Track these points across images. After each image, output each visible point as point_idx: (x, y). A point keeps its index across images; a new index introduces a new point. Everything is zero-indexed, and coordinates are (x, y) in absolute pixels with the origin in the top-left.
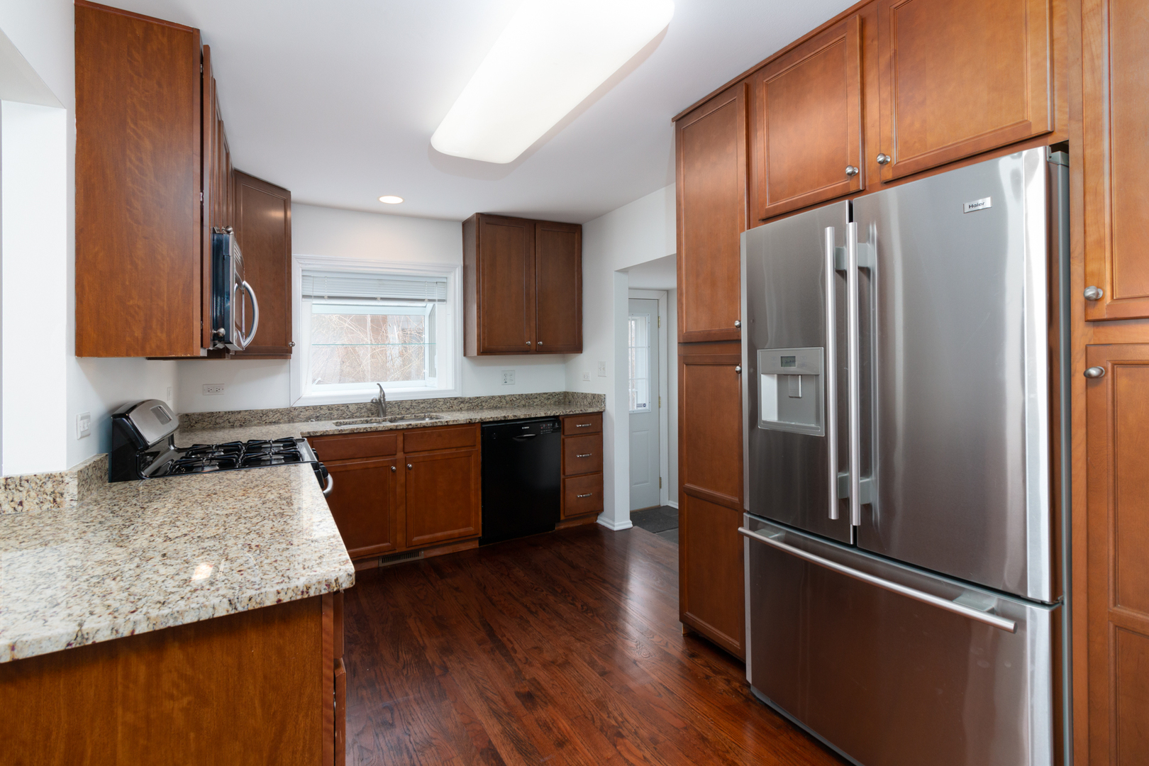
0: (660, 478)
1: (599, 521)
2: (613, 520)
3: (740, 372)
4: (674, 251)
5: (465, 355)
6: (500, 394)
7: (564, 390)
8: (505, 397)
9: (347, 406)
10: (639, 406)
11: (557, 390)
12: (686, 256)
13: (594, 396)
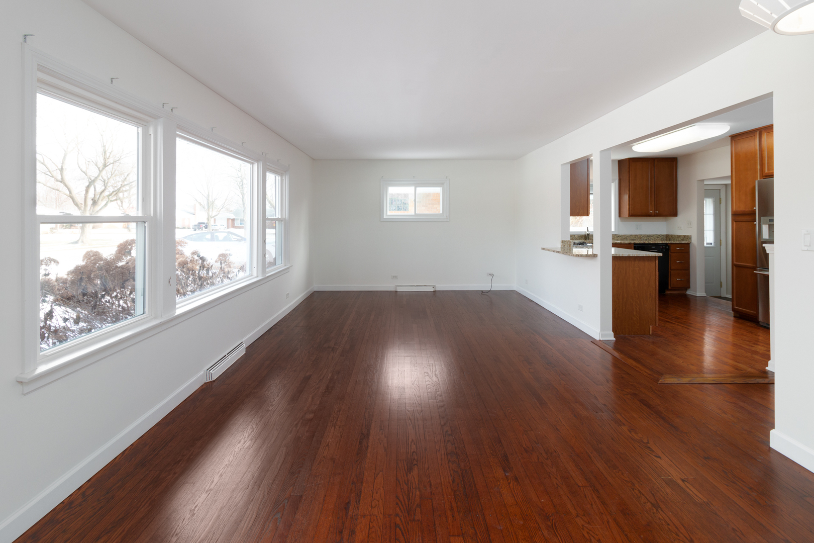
0: (721, 282)
1: (687, 293)
2: (696, 292)
3: (756, 224)
4: (730, 175)
5: (620, 216)
6: (635, 234)
7: (666, 234)
8: (637, 235)
9: (574, 235)
10: (707, 244)
11: (662, 234)
12: (736, 184)
13: (685, 236)
